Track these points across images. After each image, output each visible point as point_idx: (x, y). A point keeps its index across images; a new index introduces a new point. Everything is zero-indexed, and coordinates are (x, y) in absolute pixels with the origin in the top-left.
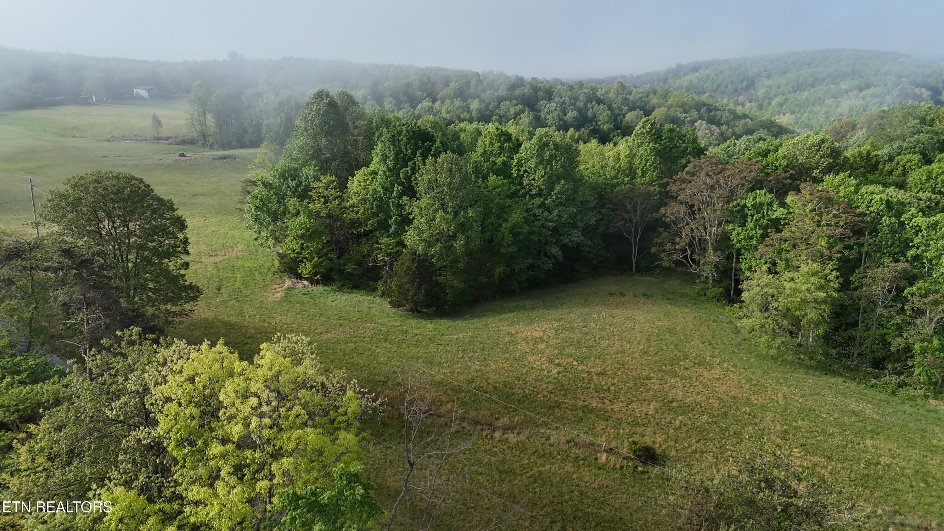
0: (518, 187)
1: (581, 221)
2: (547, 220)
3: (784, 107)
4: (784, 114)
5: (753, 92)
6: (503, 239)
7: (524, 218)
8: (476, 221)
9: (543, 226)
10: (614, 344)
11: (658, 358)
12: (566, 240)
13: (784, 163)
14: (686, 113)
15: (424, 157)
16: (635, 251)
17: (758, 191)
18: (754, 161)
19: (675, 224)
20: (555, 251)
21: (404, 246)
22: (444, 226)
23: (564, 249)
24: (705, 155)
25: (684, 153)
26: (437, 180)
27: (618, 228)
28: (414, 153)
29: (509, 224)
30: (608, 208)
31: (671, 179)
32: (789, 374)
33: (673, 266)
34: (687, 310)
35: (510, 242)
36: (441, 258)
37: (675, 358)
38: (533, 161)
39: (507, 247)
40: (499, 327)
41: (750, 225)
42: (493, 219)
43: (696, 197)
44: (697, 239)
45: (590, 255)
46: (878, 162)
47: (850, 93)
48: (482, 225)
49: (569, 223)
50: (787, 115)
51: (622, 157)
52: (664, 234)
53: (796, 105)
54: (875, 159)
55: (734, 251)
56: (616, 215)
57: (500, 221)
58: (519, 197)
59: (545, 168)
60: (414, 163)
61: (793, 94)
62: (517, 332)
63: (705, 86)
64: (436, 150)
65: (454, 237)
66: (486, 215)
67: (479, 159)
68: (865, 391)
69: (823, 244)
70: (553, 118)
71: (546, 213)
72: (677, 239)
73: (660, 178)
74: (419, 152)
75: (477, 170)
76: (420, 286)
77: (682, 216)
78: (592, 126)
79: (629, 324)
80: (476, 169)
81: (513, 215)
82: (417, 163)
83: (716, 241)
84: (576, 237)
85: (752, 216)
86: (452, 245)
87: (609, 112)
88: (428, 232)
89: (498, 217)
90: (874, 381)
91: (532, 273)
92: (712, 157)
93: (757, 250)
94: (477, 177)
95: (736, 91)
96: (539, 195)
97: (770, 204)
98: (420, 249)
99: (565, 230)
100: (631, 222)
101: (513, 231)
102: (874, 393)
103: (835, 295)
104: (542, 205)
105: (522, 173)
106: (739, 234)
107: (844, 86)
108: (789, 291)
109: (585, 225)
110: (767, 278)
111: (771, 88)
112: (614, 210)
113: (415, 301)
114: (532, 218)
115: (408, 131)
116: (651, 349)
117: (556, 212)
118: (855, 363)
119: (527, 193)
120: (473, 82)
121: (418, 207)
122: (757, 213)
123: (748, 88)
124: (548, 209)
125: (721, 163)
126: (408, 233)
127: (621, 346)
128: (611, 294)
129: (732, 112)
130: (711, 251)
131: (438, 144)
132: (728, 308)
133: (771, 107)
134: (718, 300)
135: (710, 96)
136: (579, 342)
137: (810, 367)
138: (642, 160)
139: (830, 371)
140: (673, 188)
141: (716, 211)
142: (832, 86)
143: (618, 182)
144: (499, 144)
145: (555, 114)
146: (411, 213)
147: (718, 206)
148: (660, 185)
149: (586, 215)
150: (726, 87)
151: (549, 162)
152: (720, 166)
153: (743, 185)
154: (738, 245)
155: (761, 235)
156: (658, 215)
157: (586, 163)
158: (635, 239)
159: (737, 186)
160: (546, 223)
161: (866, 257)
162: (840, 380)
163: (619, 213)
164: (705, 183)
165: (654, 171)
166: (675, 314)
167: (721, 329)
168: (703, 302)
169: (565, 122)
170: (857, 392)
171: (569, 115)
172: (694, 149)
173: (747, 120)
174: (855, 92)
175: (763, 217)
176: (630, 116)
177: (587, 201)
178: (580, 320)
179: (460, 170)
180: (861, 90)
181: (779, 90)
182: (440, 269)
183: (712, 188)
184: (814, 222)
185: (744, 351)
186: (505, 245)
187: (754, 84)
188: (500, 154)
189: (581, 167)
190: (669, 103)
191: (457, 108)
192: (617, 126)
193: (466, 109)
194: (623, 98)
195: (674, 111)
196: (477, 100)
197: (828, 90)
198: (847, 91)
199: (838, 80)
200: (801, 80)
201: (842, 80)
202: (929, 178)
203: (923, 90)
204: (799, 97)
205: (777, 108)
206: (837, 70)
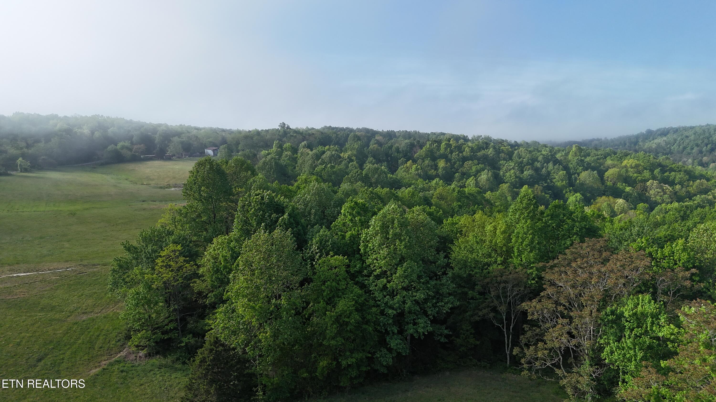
2: (387, 306)
13: (685, 257)
14: (638, 173)
17: (640, 297)
38: (378, 238)
41: (628, 342)
56: (485, 299)
70: (510, 175)
71: (387, 299)
73: (537, 260)
78: (547, 182)
85: (632, 330)
87: (565, 172)
95: (701, 152)
97: (655, 316)
101: (340, 321)
117: (399, 298)
122: (638, 327)
124: (390, 294)
129: (689, 172)
138: (518, 237)
143: (490, 262)
145: (513, 172)
147: (587, 312)
148: (537, 269)
153: (624, 285)
159: (615, 286)
160: (386, 310)
165: (531, 252)
169: (520, 179)
171: (526, 173)
173: (703, 180)
175: (646, 333)
176: (584, 175)
186: (328, 337)
188: (352, 227)
190: (623, 164)
191: (426, 166)
192: (571, 184)
193: (434, 167)
194: (578, 159)
195: (627, 171)
196: (444, 160)
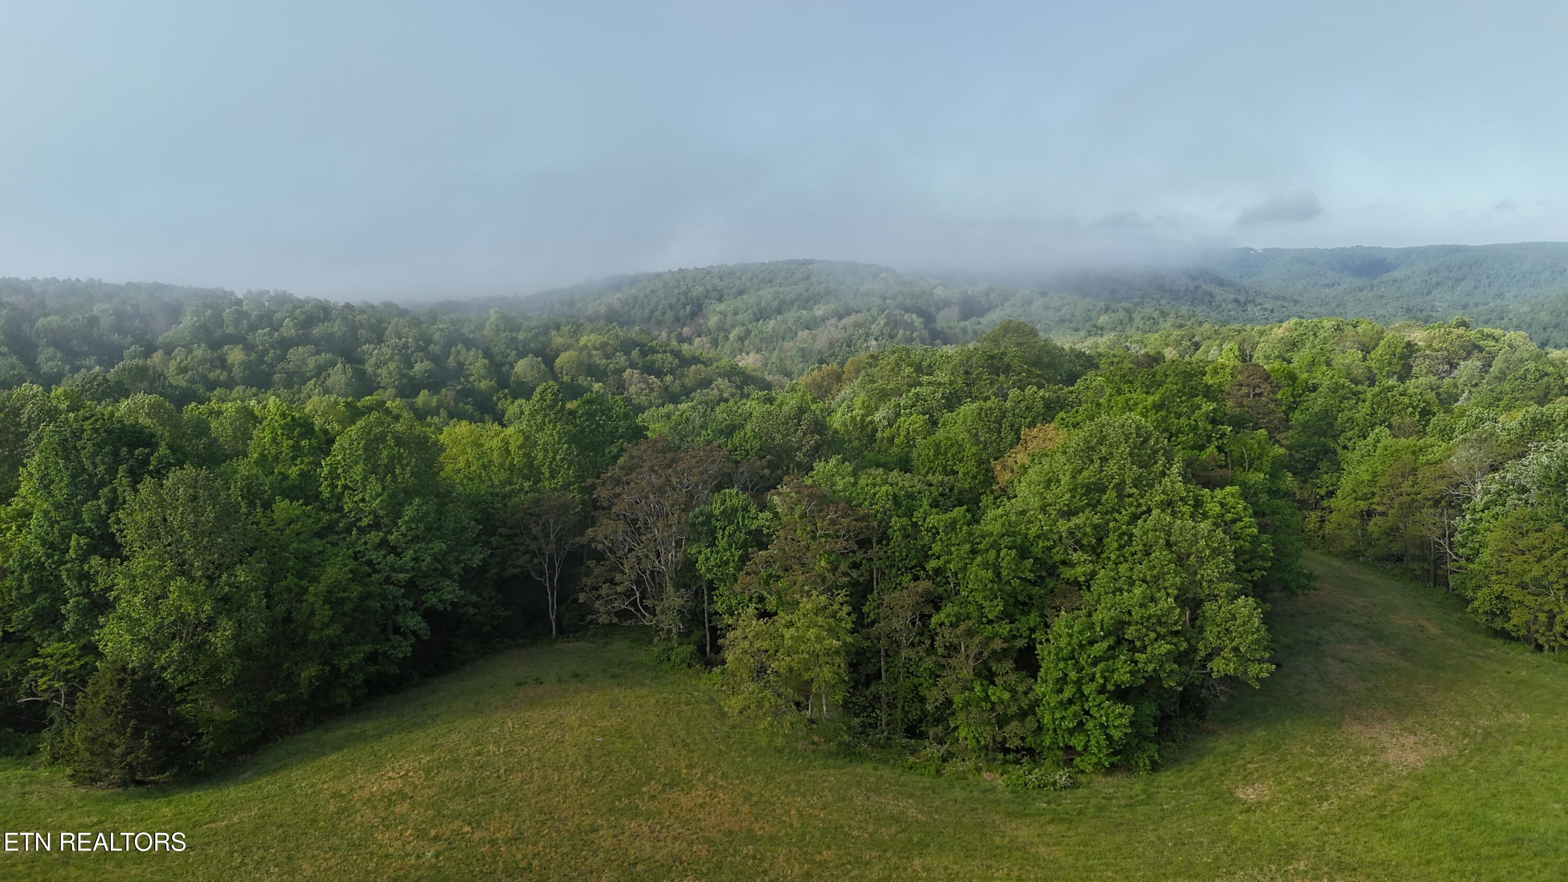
0: (335, 516)
1: (458, 562)
2: (393, 570)
3: (746, 343)
4: (748, 354)
5: (702, 321)
6: (312, 614)
7: (351, 571)
8: (255, 589)
9: (388, 580)
10: (532, 777)
11: (605, 788)
12: (432, 600)
13: (757, 444)
14: (608, 358)
15: (135, 478)
16: (552, 600)
17: (727, 491)
18: (715, 444)
19: (612, 551)
20: (414, 622)
21: (100, 655)
22: (189, 607)
23: (430, 615)
24: (646, 437)
25: (613, 436)
26: (165, 520)
27: (521, 567)
28: (112, 471)
29: (322, 587)
30: (501, 536)
31: (598, 478)
32: (802, 773)
33: (615, 620)
34: (644, 691)
35: (326, 620)
36: (183, 669)
37: (633, 782)
38: (359, 468)
39: (323, 630)
40: (314, 785)
41: (722, 543)
42: (291, 580)
43: (639, 506)
44: (648, 572)
45: (478, 617)
46: (875, 430)
47: (828, 322)
48: (267, 595)
49: (436, 570)
50: (752, 354)
51: (512, 448)
52: (597, 571)
53: (762, 340)
54: (870, 427)
55: (704, 584)
56: (516, 545)
57: (304, 583)
58: (338, 533)
59: (382, 480)
60: (114, 490)
61: (755, 323)
62: (352, 790)
63: (633, 312)
64: (160, 462)
65: (210, 624)
66: (274, 575)
67: (254, 471)
68: (903, 778)
69: (823, 563)
70: (390, 373)
71: (391, 558)
72: (618, 577)
73: (581, 478)
74: (122, 469)
75: (251, 494)
76: (138, 734)
77: (621, 538)
78: (460, 383)
79: (555, 735)
80: (249, 491)
81: (329, 569)
82: (120, 489)
83: (676, 573)
84: (449, 593)
85: (724, 529)
86: (205, 642)
87: (487, 361)
88: (152, 623)
89: (300, 575)
90: (912, 759)
91: (373, 669)
92: (656, 441)
93: (736, 580)
94: (252, 504)
95: (677, 319)
96: (376, 525)
97: (745, 509)
98: (135, 659)
99: (429, 583)
100: (543, 554)
101: (332, 599)
102: (915, 778)
103: (849, 639)
104: (383, 543)
105: (339, 490)
106: (707, 559)
107: (819, 311)
108: (790, 643)
109: (463, 569)
110: (758, 625)
111: (726, 316)
112: (509, 537)
113: (128, 764)
114: (366, 568)
115: (96, 430)
116: (594, 773)
117: (409, 554)
118: (886, 734)
119: (353, 524)
120: (227, 314)
121: (125, 576)
122: (729, 524)
123: (693, 315)
124: (394, 550)
125: (671, 450)
126: (106, 630)
127: (545, 778)
128: (519, 684)
129: (676, 354)
130: (670, 589)
131: (163, 450)
132: (705, 676)
133: (729, 343)
134: (689, 666)
135: (642, 330)
136: (470, 786)
137: (830, 755)
138: (546, 451)
139: (855, 754)
140: (603, 494)
141: (670, 526)
142: (804, 312)
143: (513, 490)
144: (291, 442)
145: (392, 365)
146: (111, 589)
147: (673, 519)
148: (582, 490)
149: (463, 552)
150: (664, 313)
151: (389, 469)
152: (669, 456)
153: (705, 482)
154: (708, 576)
155: (740, 557)
156: (584, 540)
157: (455, 459)
158: (551, 580)
159: (697, 485)
160: (394, 575)
161: (877, 574)
162: (869, 767)
163: (521, 541)
164: (649, 483)
165: (569, 468)
166: (626, 703)
167: (699, 716)
168: (666, 672)
169: (411, 379)
170: (893, 781)
171: (417, 367)
172: (627, 429)
173: (699, 366)
174: (833, 321)
175: (738, 529)
176: (521, 366)
177: (464, 529)
178: (469, 742)
179: (214, 497)
180: (840, 318)
181: (737, 317)
182: (181, 690)
183: (661, 491)
184: (808, 533)
185: (735, 747)
186: (317, 625)
187: (701, 310)
188: (294, 458)
189: (448, 468)
190: (582, 343)
191: (200, 363)
192: (503, 383)
193: (219, 364)
194: (507, 336)
195: (590, 355)
196: (241, 346)
197: (799, 318)
198: (823, 320)
199: (810, 304)
200: (763, 304)
201: (815, 304)
202: (937, 453)
203: (914, 316)
204: (764, 328)
205: (737, 345)
206: (807, 290)
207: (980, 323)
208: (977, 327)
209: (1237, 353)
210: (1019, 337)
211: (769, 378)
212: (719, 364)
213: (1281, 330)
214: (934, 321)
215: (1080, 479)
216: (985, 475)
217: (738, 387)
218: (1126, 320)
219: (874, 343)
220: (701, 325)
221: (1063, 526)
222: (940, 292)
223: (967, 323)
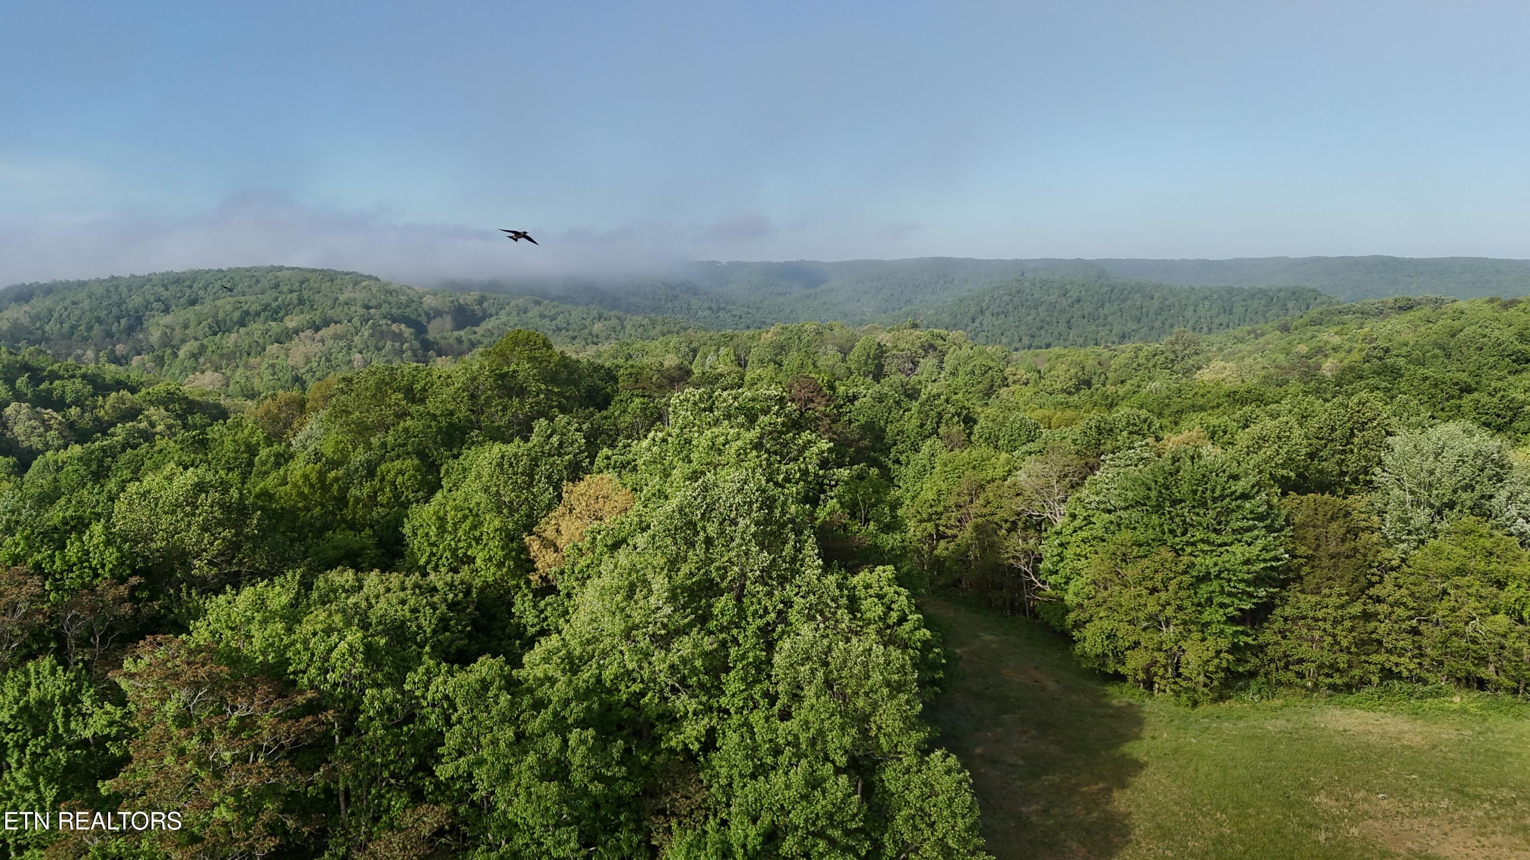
3: (202, 360)
4: (203, 372)
5: (141, 336)
47: (301, 334)
50: (208, 373)
53: (221, 356)
54: (336, 486)
61: (211, 338)
85: (23, 747)
95: (109, 334)
97: (71, 699)
107: (291, 322)
111: (173, 330)
122: (36, 735)
123: (130, 330)
129: (94, 379)
133: (178, 361)
142: (273, 324)
150: (90, 328)
174: (309, 333)
180: (317, 329)
181: (188, 331)
187: (140, 323)
197: (268, 331)
198: (297, 332)
199: (280, 315)
200: (221, 315)
201: (287, 315)
202: (442, 530)
203: (403, 326)
204: (224, 342)
205: (189, 363)
206: (276, 299)
207: (475, 333)
208: (473, 337)
209: (733, 358)
210: (531, 350)
211: (224, 402)
212: (150, 390)
213: (769, 335)
214: (426, 332)
215: (679, 578)
216: (517, 559)
217: (178, 416)
218: (619, 328)
219: (358, 356)
220: (140, 341)
221: (660, 662)
222: (429, 301)
223: (462, 333)
